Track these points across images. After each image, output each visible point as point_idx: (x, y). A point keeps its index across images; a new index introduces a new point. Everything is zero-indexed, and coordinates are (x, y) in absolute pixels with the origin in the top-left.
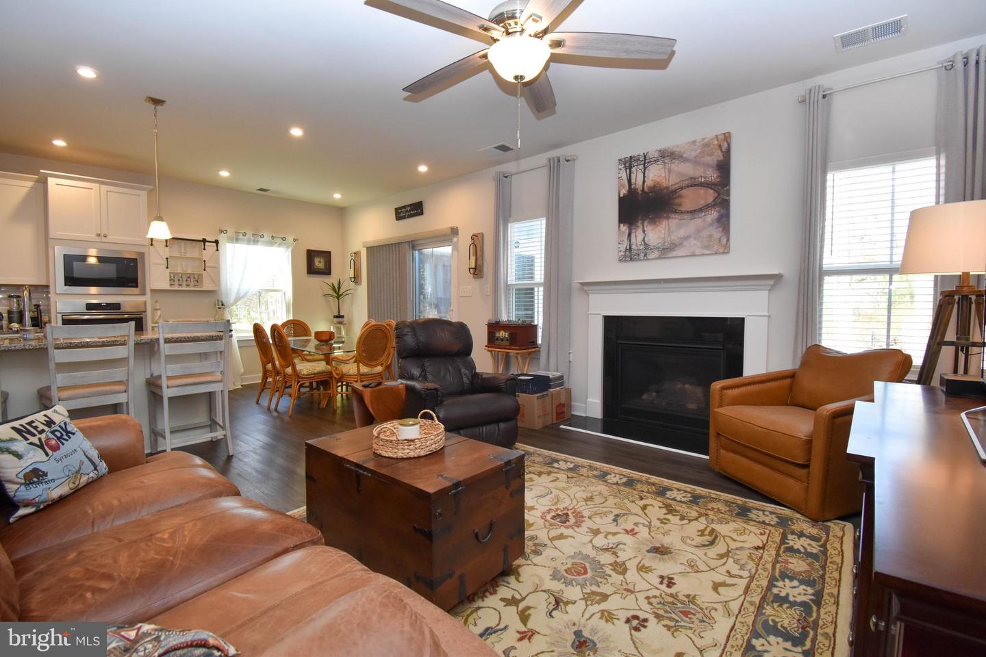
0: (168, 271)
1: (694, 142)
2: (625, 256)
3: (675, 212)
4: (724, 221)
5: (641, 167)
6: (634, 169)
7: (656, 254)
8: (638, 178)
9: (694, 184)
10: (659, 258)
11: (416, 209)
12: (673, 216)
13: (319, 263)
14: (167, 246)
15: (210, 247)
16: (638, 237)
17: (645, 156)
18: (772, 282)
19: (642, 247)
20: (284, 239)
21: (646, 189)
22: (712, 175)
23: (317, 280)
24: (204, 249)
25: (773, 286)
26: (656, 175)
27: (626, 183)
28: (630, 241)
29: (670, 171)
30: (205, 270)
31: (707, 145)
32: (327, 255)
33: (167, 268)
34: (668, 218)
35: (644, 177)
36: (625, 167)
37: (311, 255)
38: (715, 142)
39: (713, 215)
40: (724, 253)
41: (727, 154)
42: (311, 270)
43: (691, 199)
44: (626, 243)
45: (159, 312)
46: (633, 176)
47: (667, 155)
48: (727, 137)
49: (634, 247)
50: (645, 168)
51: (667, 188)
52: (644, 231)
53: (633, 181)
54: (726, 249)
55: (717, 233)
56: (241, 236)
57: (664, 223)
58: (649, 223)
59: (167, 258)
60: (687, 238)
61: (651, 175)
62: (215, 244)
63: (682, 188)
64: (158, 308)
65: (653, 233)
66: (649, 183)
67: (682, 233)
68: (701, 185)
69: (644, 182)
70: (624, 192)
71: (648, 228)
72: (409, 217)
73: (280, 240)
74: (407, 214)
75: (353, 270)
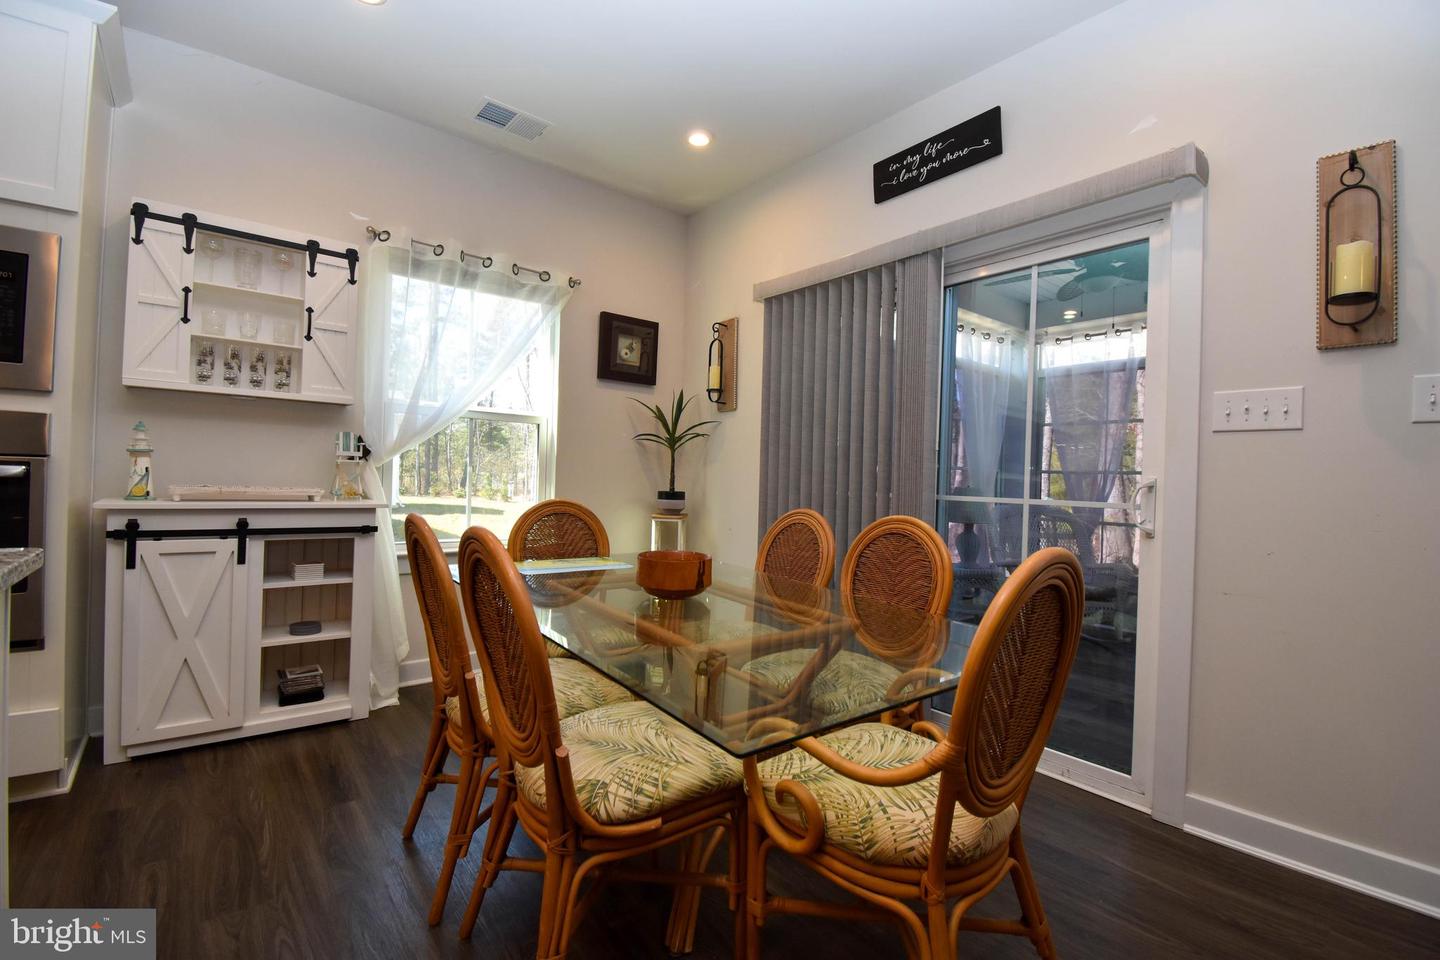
0: (188, 331)
13: (628, 351)
14: (188, 250)
15: (331, 271)
20: (544, 277)
23: (621, 397)
24: (312, 274)
30: (309, 338)
32: (647, 332)
33: (185, 320)
37: (612, 326)
42: (610, 369)
45: (143, 462)
56: (430, 257)
59: (187, 290)
62: (345, 263)
64: (142, 446)
72: (934, 176)
73: (535, 281)
74: (924, 170)
75: (715, 369)
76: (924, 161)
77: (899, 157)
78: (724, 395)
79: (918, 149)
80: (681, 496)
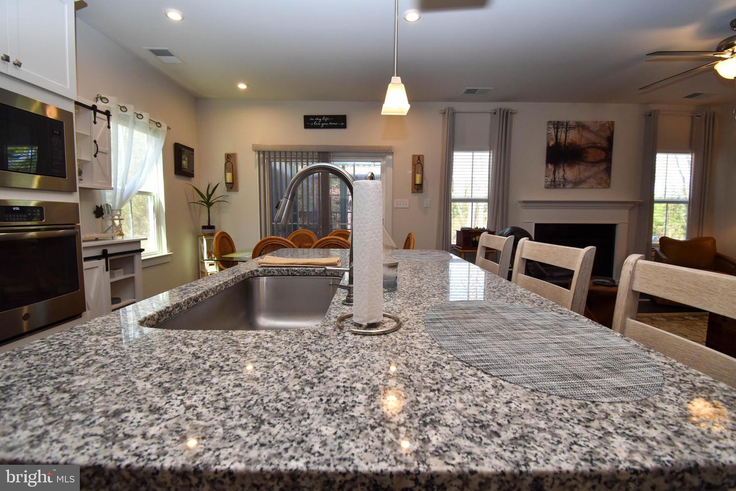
1: (596, 122)
2: (551, 185)
3: (583, 161)
4: (608, 170)
5: (564, 129)
6: (559, 130)
7: (571, 185)
8: (562, 136)
9: (594, 146)
10: (572, 188)
11: (339, 122)
12: (582, 163)
13: (184, 162)
15: (101, 121)
16: (560, 174)
17: (567, 124)
18: (632, 205)
19: (562, 180)
20: (158, 124)
21: (567, 144)
22: (604, 143)
23: (182, 182)
24: (95, 123)
25: (632, 208)
26: (573, 136)
27: (554, 138)
28: (555, 176)
29: (582, 136)
31: (603, 125)
32: (190, 153)
34: (579, 164)
35: (566, 136)
36: (554, 127)
37: (180, 150)
38: (607, 125)
39: (603, 166)
40: (608, 188)
41: (612, 133)
42: (182, 170)
43: (592, 155)
44: (552, 177)
46: (559, 134)
47: (580, 126)
48: (612, 123)
49: (557, 180)
50: (567, 131)
51: (579, 146)
52: (564, 171)
53: (559, 137)
54: (608, 185)
55: (605, 177)
56: (120, 112)
57: (577, 167)
58: (567, 166)
60: (589, 177)
61: (570, 136)
62: (105, 117)
63: (588, 148)
65: (570, 173)
66: (568, 141)
67: (587, 174)
68: (599, 148)
69: (566, 139)
70: (552, 143)
71: (567, 169)
72: (325, 127)
73: (154, 126)
74: (323, 124)
75: (229, 175)
76: (323, 122)
77: (315, 117)
78: (232, 186)
79: (321, 117)
80: (213, 227)
